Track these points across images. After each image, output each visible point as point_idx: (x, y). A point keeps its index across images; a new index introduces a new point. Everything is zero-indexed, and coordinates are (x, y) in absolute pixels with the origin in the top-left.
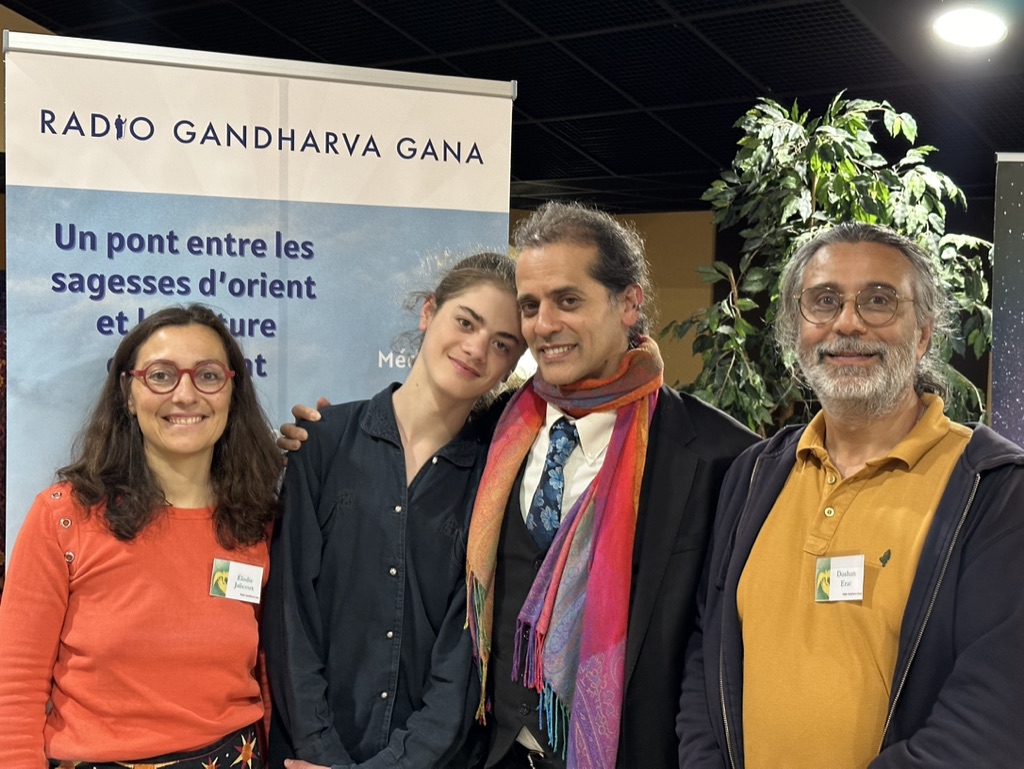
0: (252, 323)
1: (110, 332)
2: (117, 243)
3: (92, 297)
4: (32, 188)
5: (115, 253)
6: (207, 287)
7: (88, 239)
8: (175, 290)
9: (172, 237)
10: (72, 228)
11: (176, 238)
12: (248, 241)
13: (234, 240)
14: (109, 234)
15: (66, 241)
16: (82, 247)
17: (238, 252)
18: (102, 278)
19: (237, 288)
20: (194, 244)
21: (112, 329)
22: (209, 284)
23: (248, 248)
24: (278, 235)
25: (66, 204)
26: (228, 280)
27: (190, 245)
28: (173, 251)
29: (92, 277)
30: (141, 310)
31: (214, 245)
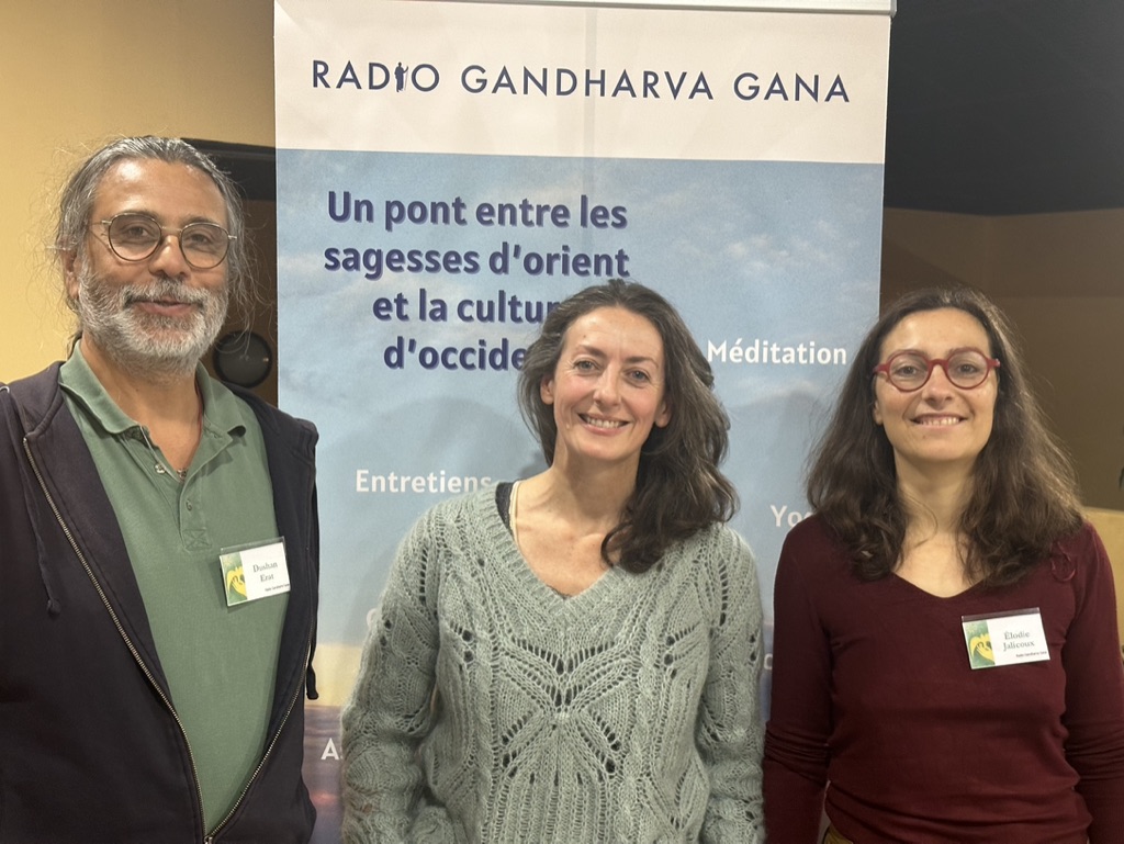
1: (388, 317)
2: (396, 213)
4: (304, 151)
5: (394, 224)
6: (499, 263)
7: (364, 209)
8: (461, 268)
9: (459, 205)
10: (347, 195)
11: (463, 206)
12: (547, 207)
13: (531, 207)
14: (388, 203)
15: (340, 211)
16: (358, 218)
17: (535, 222)
18: (379, 253)
19: (534, 264)
20: (484, 212)
21: (391, 314)
22: (500, 261)
23: (547, 216)
24: (584, 199)
25: (340, 168)
26: (523, 255)
27: (480, 214)
28: (460, 221)
29: (368, 253)
30: (423, 292)
31: (508, 213)
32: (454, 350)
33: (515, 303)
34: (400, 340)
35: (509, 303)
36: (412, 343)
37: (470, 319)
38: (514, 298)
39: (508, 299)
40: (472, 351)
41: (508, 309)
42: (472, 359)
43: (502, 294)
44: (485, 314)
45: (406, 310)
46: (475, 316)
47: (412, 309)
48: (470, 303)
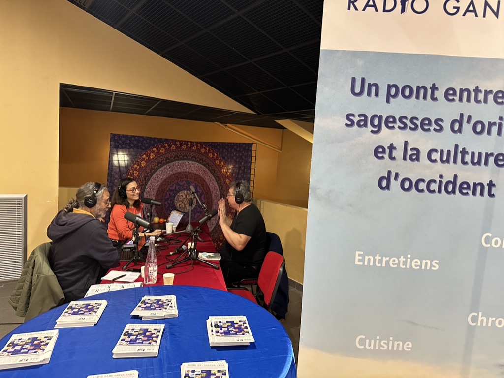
0: (488, 155)
1: (383, 158)
2: (394, 91)
3: (372, 132)
4: (337, 51)
5: (392, 99)
6: (456, 127)
7: (373, 89)
8: (432, 128)
9: (434, 88)
10: (363, 80)
11: (437, 89)
12: (491, 92)
13: (480, 91)
14: (389, 85)
15: (357, 90)
16: (369, 94)
17: (482, 101)
18: (380, 118)
19: (479, 128)
20: (449, 94)
21: (384, 156)
22: (457, 125)
23: (491, 97)
25: (360, 63)
26: (473, 122)
27: (447, 95)
28: (434, 99)
29: (374, 117)
30: (406, 143)
31: (465, 94)
32: (423, 181)
33: (464, 152)
34: (389, 172)
35: (461, 152)
36: (397, 175)
37: (435, 161)
38: (464, 149)
39: (460, 149)
40: (434, 181)
41: (459, 156)
42: (434, 186)
43: (457, 146)
44: (445, 158)
45: (395, 154)
46: (438, 159)
47: (398, 153)
48: (436, 151)
